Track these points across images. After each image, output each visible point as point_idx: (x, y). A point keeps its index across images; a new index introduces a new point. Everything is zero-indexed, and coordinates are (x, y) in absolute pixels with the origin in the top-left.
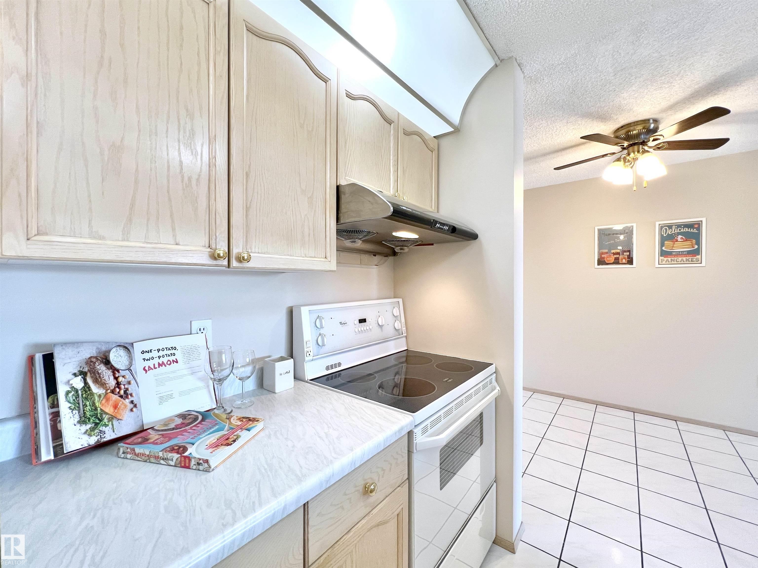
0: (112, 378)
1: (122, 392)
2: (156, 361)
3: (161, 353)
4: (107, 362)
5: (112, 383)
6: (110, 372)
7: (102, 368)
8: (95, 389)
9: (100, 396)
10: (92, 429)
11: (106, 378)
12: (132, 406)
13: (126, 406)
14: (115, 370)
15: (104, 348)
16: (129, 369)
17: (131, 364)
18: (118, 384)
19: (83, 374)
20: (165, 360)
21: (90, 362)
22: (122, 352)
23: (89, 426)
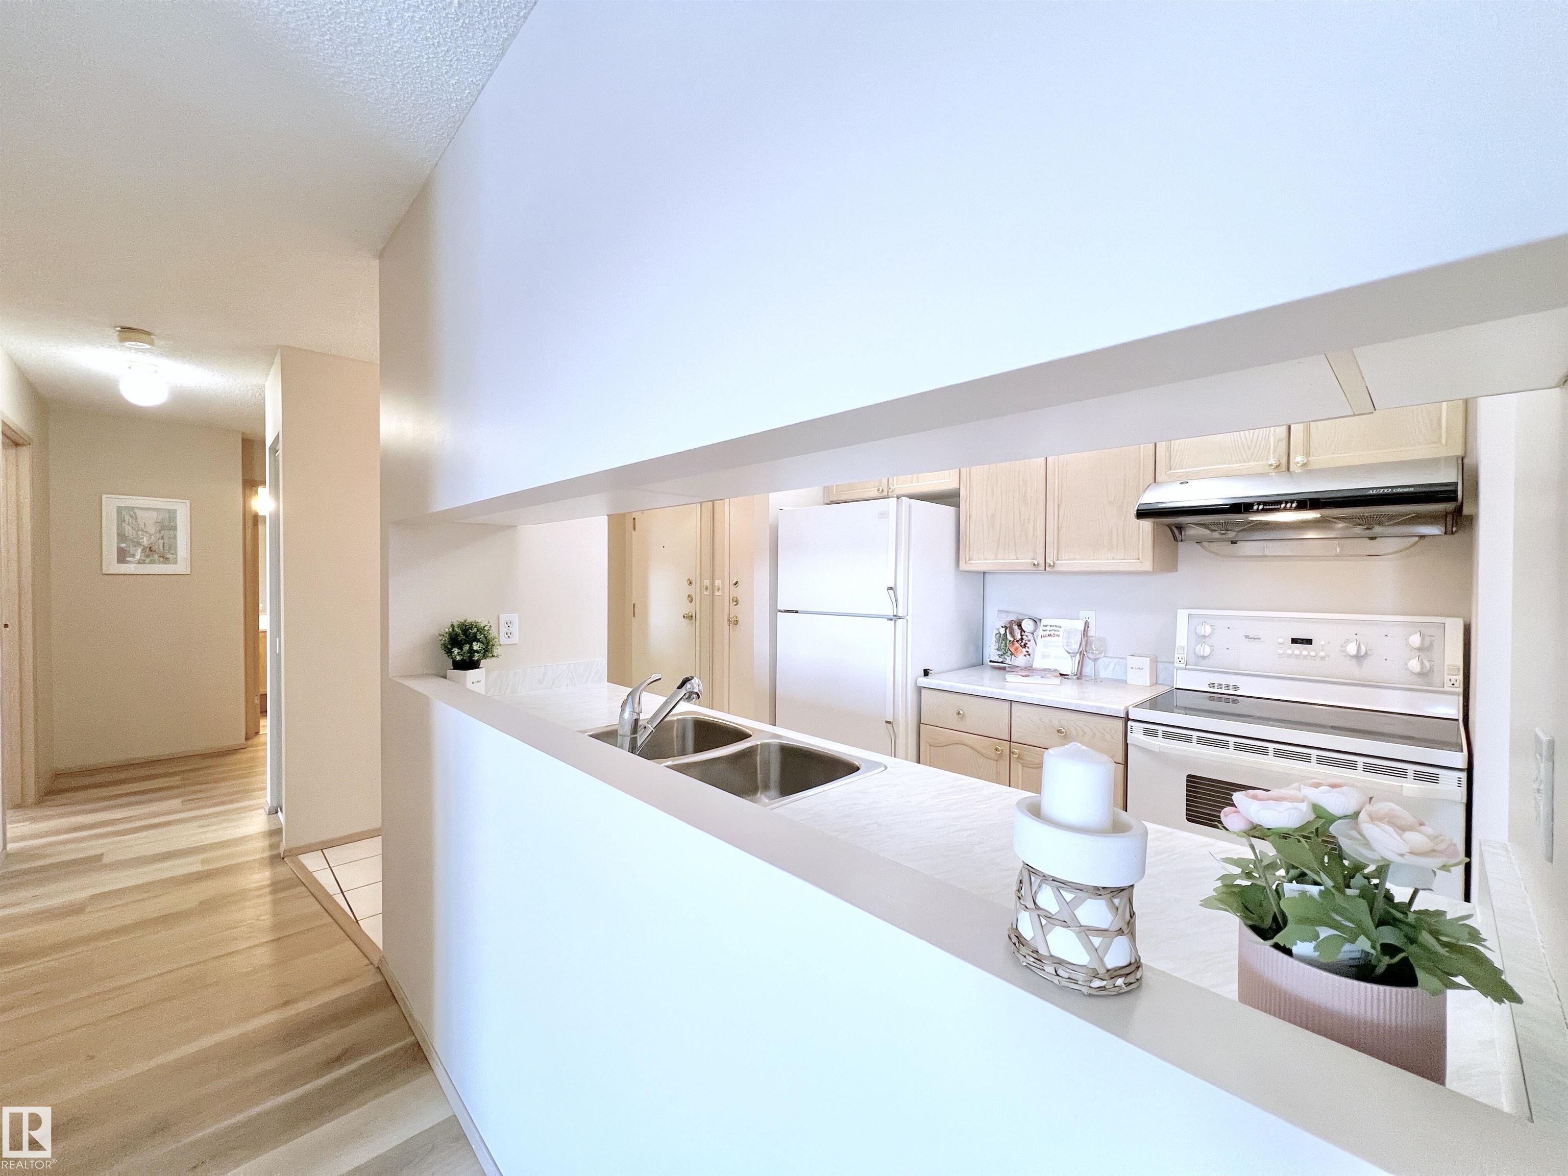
0: (1019, 634)
1: (1022, 644)
2: (1048, 633)
3: (1052, 628)
4: (1020, 625)
5: (1019, 637)
6: (1019, 631)
7: (1016, 627)
8: (1009, 637)
9: (1010, 641)
10: (1002, 655)
11: (1016, 633)
12: (1026, 653)
13: (1022, 652)
14: (1022, 630)
15: (1021, 617)
16: (1033, 634)
17: (1035, 631)
18: (1022, 639)
19: (1006, 628)
20: (1052, 633)
21: (1011, 622)
22: (1031, 623)
23: (1000, 653)
